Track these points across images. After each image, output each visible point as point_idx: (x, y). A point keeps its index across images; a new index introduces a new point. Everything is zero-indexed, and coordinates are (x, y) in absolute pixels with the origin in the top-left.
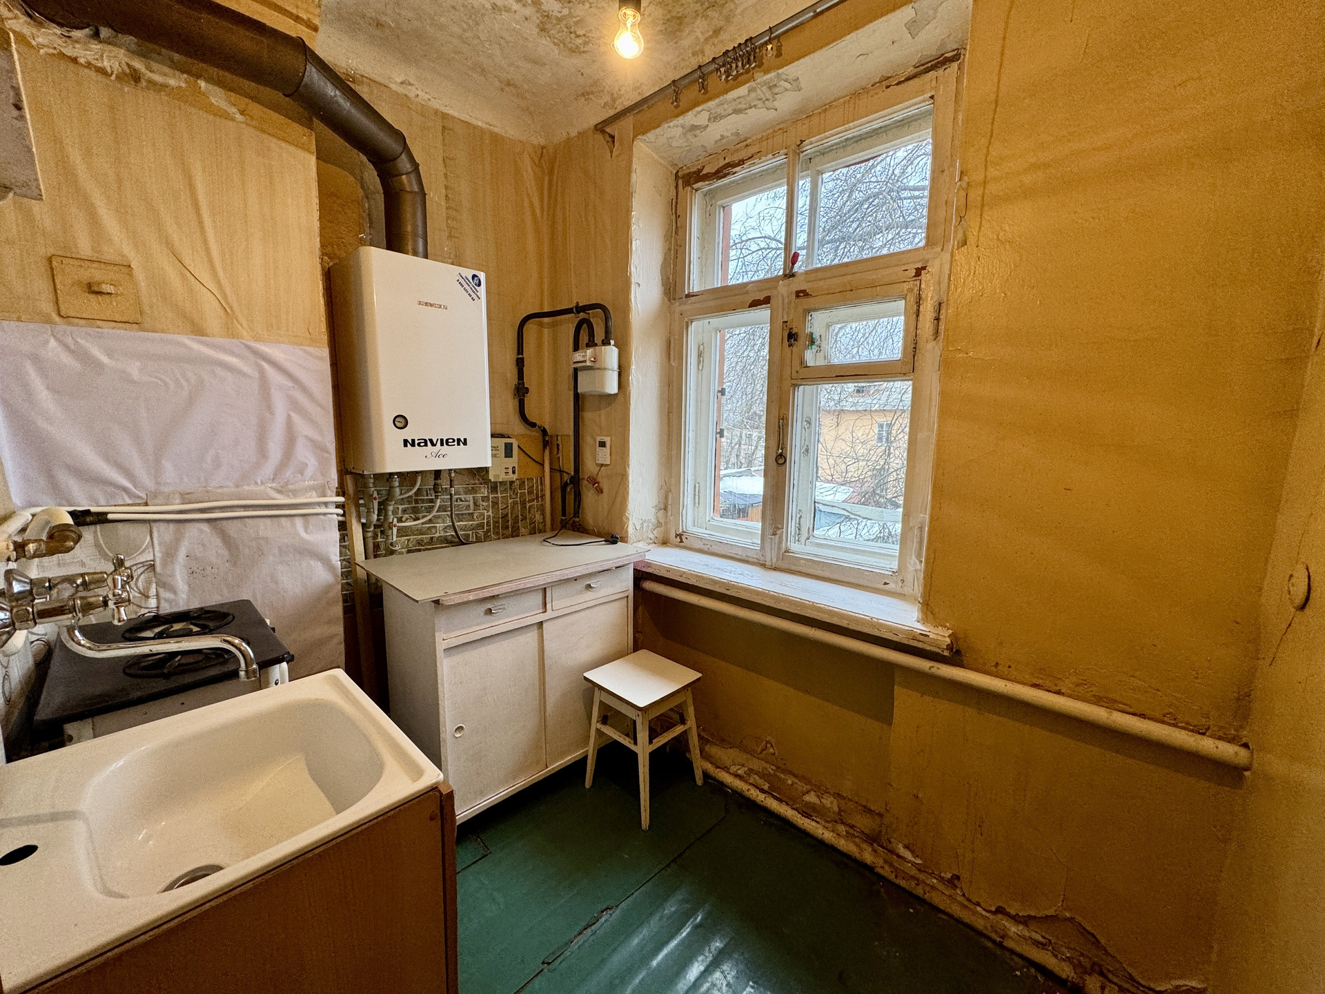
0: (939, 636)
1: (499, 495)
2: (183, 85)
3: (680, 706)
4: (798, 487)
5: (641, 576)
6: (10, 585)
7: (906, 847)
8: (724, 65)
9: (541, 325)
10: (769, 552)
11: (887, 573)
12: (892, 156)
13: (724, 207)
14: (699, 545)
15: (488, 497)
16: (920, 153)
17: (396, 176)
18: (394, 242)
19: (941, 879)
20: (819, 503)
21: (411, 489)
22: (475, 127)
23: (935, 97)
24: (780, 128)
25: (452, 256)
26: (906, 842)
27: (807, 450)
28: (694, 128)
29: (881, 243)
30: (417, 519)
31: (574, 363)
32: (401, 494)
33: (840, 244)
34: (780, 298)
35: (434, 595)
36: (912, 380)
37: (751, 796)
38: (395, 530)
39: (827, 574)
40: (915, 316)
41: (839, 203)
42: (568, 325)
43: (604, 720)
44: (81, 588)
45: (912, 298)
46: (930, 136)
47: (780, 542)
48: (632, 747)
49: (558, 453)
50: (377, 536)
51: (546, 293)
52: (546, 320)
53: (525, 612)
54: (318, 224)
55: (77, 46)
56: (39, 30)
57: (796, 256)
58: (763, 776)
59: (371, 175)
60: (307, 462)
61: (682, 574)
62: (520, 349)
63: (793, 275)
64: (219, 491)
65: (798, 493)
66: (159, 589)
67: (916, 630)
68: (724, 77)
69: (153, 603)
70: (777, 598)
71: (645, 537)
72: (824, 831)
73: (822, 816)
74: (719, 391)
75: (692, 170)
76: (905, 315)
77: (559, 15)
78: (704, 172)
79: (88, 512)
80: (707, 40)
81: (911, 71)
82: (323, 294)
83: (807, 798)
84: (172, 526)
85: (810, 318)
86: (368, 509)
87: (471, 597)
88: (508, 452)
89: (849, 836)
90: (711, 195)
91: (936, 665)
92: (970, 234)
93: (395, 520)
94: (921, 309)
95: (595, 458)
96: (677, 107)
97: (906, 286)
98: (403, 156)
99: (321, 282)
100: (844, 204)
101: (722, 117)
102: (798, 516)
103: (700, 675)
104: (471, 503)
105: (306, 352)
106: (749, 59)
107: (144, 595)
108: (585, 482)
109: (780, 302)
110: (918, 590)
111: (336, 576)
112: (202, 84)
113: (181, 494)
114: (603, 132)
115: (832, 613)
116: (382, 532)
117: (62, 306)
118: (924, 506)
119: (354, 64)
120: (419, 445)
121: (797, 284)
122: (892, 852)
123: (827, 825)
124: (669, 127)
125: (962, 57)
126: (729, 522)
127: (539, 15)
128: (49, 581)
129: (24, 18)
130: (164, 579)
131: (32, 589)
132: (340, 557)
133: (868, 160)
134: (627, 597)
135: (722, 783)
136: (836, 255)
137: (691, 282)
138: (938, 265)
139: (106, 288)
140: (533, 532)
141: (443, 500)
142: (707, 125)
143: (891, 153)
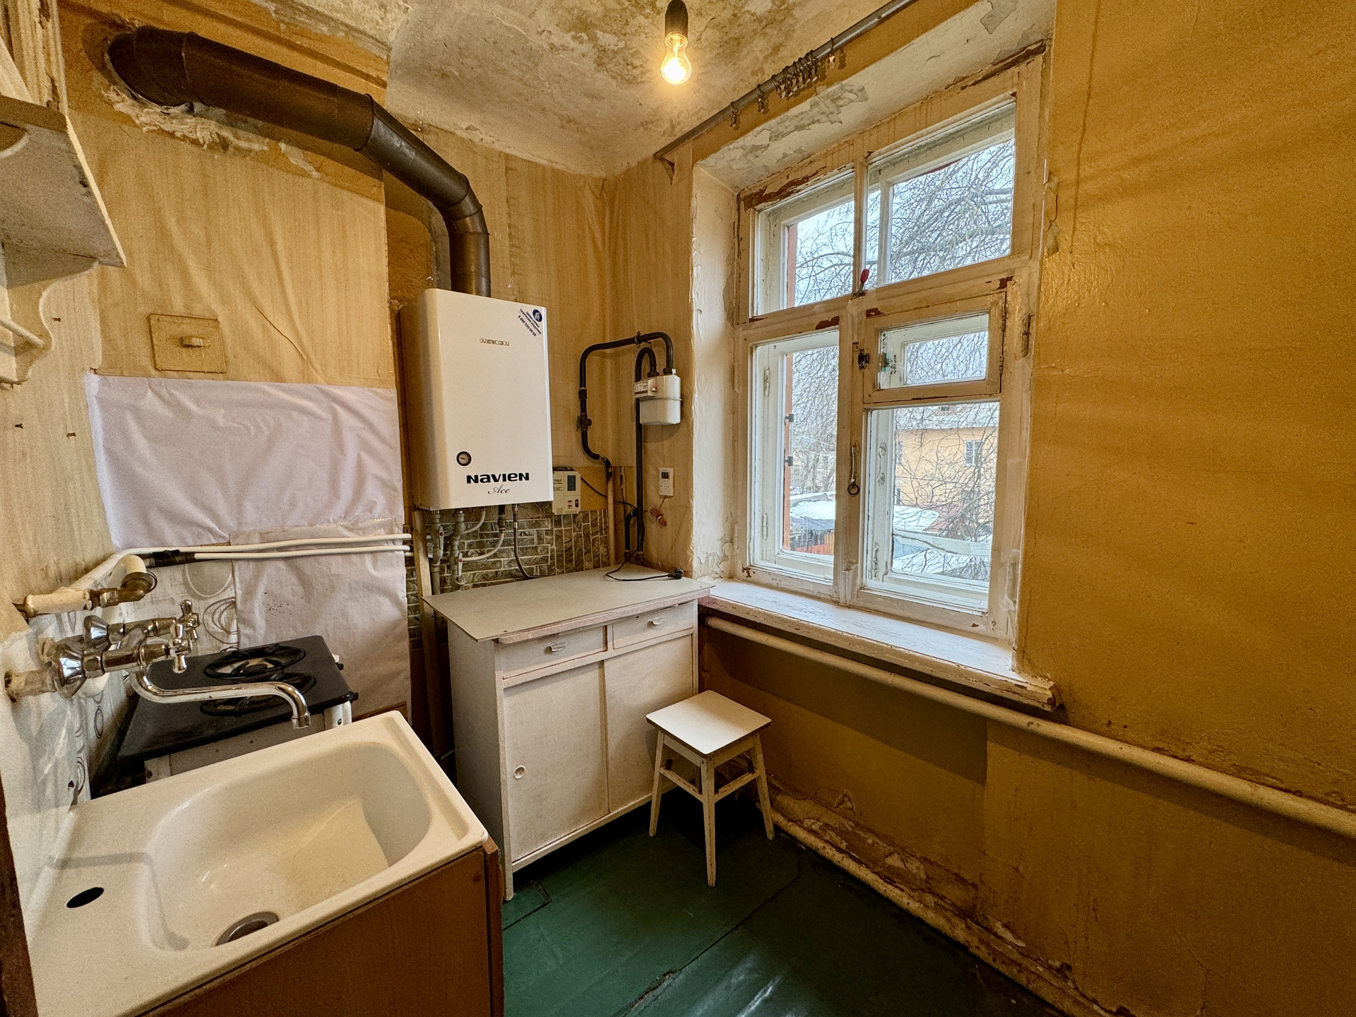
0: (1039, 688)
1: (563, 528)
2: (266, 148)
3: (748, 752)
4: (874, 519)
5: (706, 612)
6: (88, 631)
7: (1006, 926)
8: (784, 82)
9: (604, 356)
10: (843, 588)
11: (975, 613)
12: (974, 159)
13: (788, 227)
14: (768, 580)
15: (552, 530)
16: (1007, 154)
17: (459, 219)
18: (459, 283)
19: (1049, 968)
20: (897, 535)
21: (477, 524)
22: (536, 165)
23: (1018, 95)
24: (846, 141)
25: (515, 293)
26: (1006, 920)
27: (883, 479)
28: (755, 148)
29: (964, 252)
30: (482, 553)
31: (636, 393)
32: (467, 529)
33: (919, 256)
34: (850, 318)
35: (494, 633)
36: (999, 401)
37: (827, 855)
38: (460, 565)
39: (907, 614)
40: (1000, 331)
41: (918, 212)
42: (629, 356)
43: (668, 765)
44: (152, 634)
45: (996, 312)
46: (1013, 136)
47: (855, 577)
48: (697, 796)
49: (621, 484)
50: (444, 570)
51: (608, 323)
52: (608, 351)
53: (585, 651)
54: (387, 270)
55: (174, 121)
56: (142, 111)
57: (866, 273)
58: (841, 833)
59: (438, 220)
60: (375, 499)
61: (749, 611)
62: (583, 381)
63: (863, 294)
64: (295, 529)
65: (874, 524)
66: (240, 625)
67: (1010, 681)
68: (784, 94)
69: (233, 638)
70: (851, 640)
71: (710, 572)
72: (910, 901)
73: (907, 882)
74: (786, 418)
75: (754, 191)
76: (990, 330)
77: (616, 49)
78: (767, 192)
79: (177, 553)
80: (766, 58)
81: (989, 68)
82: (392, 337)
83: (890, 861)
84: (252, 564)
85: (883, 338)
86: (435, 544)
87: (530, 636)
88: (571, 485)
89: (939, 908)
90: (774, 215)
91: (1037, 721)
92: (1062, 239)
93: (461, 554)
94: (1008, 323)
95: (657, 489)
96: (736, 129)
97: (990, 299)
98: (467, 199)
99: (389, 326)
100: (922, 214)
101: (784, 135)
102: (875, 549)
103: (769, 720)
104: (535, 537)
105: (375, 392)
106: (810, 73)
107: (225, 630)
108: (649, 514)
109: (850, 322)
110: (1012, 634)
111: (402, 611)
112: (283, 146)
113: (261, 534)
114: (662, 159)
115: (913, 658)
116: (449, 567)
117: (158, 359)
118: (1018, 538)
119: (422, 115)
120: (482, 480)
121: (867, 303)
122: (990, 930)
123: (912, 894)
124: (729, 149)
125: (1047, 49)
126: (800, 555)
127: (595, 50)
128: (124, 628)
129: (130, 101)
130: (245, 616)
131: (108, 635)
132: (407, 591)
133: (948, 165)
134: (692, 634)
135: (795, 839)
136: (914, 267)
137: (755, 306)
138: (1026, 275)
139: (196, 341)
140: (596, 566)
141: (508, 535)
142: (769, 145)
143: (973, 157)
